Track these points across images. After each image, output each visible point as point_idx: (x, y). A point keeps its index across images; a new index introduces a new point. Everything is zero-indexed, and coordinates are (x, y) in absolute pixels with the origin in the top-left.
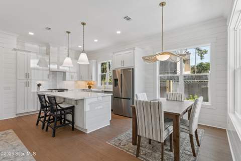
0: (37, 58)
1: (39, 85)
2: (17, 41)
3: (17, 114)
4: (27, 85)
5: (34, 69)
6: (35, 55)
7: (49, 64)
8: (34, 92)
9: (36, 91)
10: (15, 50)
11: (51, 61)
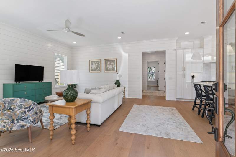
0: (192, 53)
1: (193, 77)
2: (176, 43)
3: (176, 99)
4: (184, 77)
5: (189, 62)
6: (190, 50)
7: (203, 56)
8: (189, 83)
9: (191, 81)
10: (175, 50)
11: (205, 53)
